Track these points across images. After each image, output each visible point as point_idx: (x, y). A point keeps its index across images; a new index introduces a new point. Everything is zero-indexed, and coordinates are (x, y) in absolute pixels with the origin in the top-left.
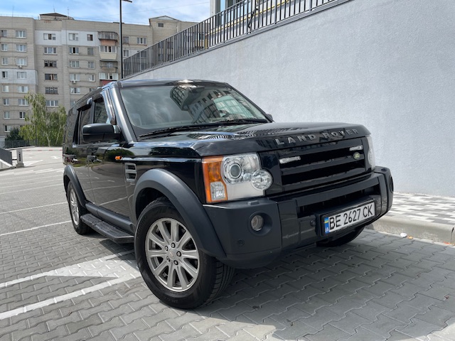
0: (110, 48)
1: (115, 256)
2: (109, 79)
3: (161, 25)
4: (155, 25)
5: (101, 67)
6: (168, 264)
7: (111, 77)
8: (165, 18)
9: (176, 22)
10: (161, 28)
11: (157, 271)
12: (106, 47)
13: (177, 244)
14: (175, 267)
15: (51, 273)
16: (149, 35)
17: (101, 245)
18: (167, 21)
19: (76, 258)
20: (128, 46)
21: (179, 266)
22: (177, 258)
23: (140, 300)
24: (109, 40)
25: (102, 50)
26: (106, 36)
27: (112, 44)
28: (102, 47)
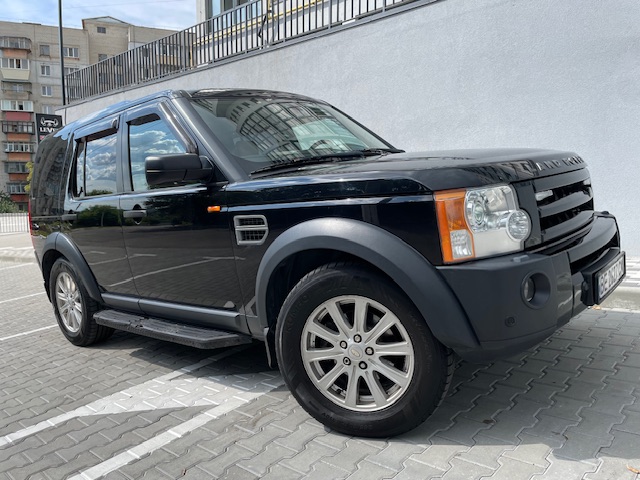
0: (18, 61)
1: (177, 373)
2: (17, 109)
3: (102, 30)
4: (92, 30)
5: (4, 91)
6: (346, 369)
7: (21, 107)
8: (108, 20)
9: (124, 26)
10: (102, 34)
11: (325, 383)
12: (12, 60)
13: (365, 335)
14: (361, 373)
15: (82, 412)
16: (83, 44)
17: (135, 359)
18: (112, 25)
19: (108, 383)
20: (48, 59)
21: (370, 370)
22: (365, 358)
23: (290, 433)
24: (16, 49)
25: (5, 65)
26: (11, 43)
27: (22, 56)
28: (5, 60)
